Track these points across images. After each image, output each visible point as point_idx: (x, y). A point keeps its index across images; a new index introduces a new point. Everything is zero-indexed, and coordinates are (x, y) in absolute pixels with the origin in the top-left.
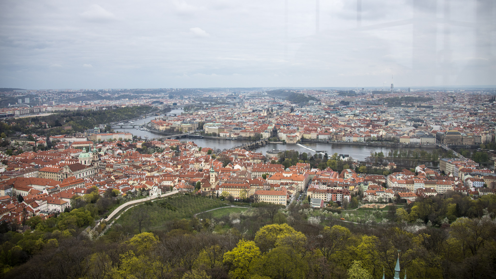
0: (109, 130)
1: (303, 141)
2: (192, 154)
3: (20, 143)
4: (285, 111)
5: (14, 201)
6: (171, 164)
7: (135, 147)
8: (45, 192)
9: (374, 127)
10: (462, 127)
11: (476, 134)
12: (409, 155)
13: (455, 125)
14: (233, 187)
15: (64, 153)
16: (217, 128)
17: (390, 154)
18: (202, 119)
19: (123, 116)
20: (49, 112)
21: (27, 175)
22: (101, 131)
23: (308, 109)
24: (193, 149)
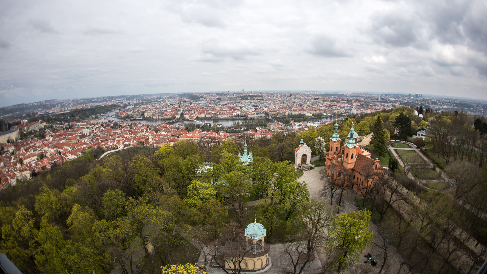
0: (97, 118)
1: (198, 119)
2: (139, 128)
3: (57, 126)
4: (188, 104)
5: (58, 154)
6: (128, 133)
7: (110, 126)
8: (70, 149)
9: (234, 110)
10: (277, 108)
11: (284, 112)
12: (252, 123)
13: (274, 107)
14: (161, 143)
15: (76, 130)
16: (152, 114)
17: (243, 123)
18: (143, 110)
19: (103, 110)
20: (69, 110)
21: (61, 142)
22: (93, 119)
23: (200, 102)
24: (139, 125)
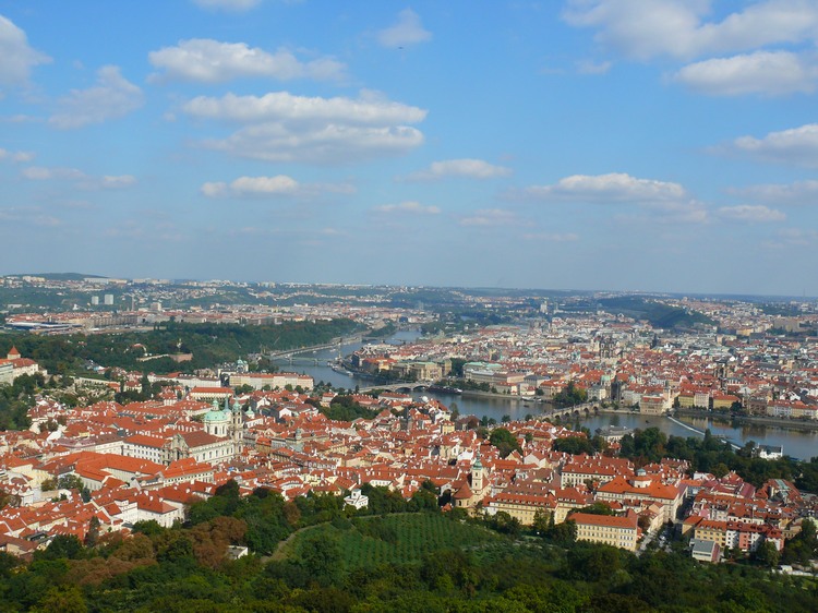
0: (267, 366)
1: (679, 411)
2: (437, 427)
3: (92, 382)
4: (640, 344)
5: (75, 498)
6: (391, 445)
7: (318, 405)
8: (134, 484)
14: (520, 504)
16: (492, 373)
18: (459, 352)
21: (102, 449)
22: (251, 368)
23: (691, 341)
